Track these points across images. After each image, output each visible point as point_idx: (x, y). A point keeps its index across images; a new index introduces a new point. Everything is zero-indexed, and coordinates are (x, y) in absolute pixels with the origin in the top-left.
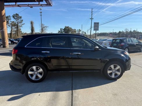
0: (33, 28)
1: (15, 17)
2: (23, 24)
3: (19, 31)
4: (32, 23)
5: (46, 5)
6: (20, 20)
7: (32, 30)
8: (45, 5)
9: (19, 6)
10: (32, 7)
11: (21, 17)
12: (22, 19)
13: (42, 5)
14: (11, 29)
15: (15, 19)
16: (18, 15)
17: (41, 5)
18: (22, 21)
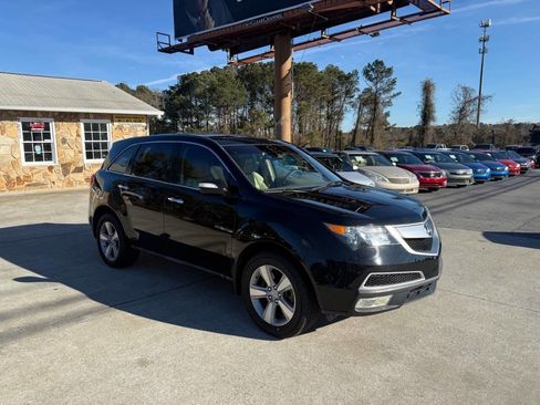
0: (431, 105)
1: (371, 73)
2: (394, 96)
3: (377, 123)
4: (427, 89)
5: (420, 14)
6: (385, 80)
7: (427, 114)
8: (418, 17)
9: (333, 38)
10: (376, 35)
11: (389, 71)
12: (392, 77)
13: (409, 20)
14: (356, 117)
15: (371, 80)
16: (381, 63)
17: (402, 18)
18: (394, 82)
